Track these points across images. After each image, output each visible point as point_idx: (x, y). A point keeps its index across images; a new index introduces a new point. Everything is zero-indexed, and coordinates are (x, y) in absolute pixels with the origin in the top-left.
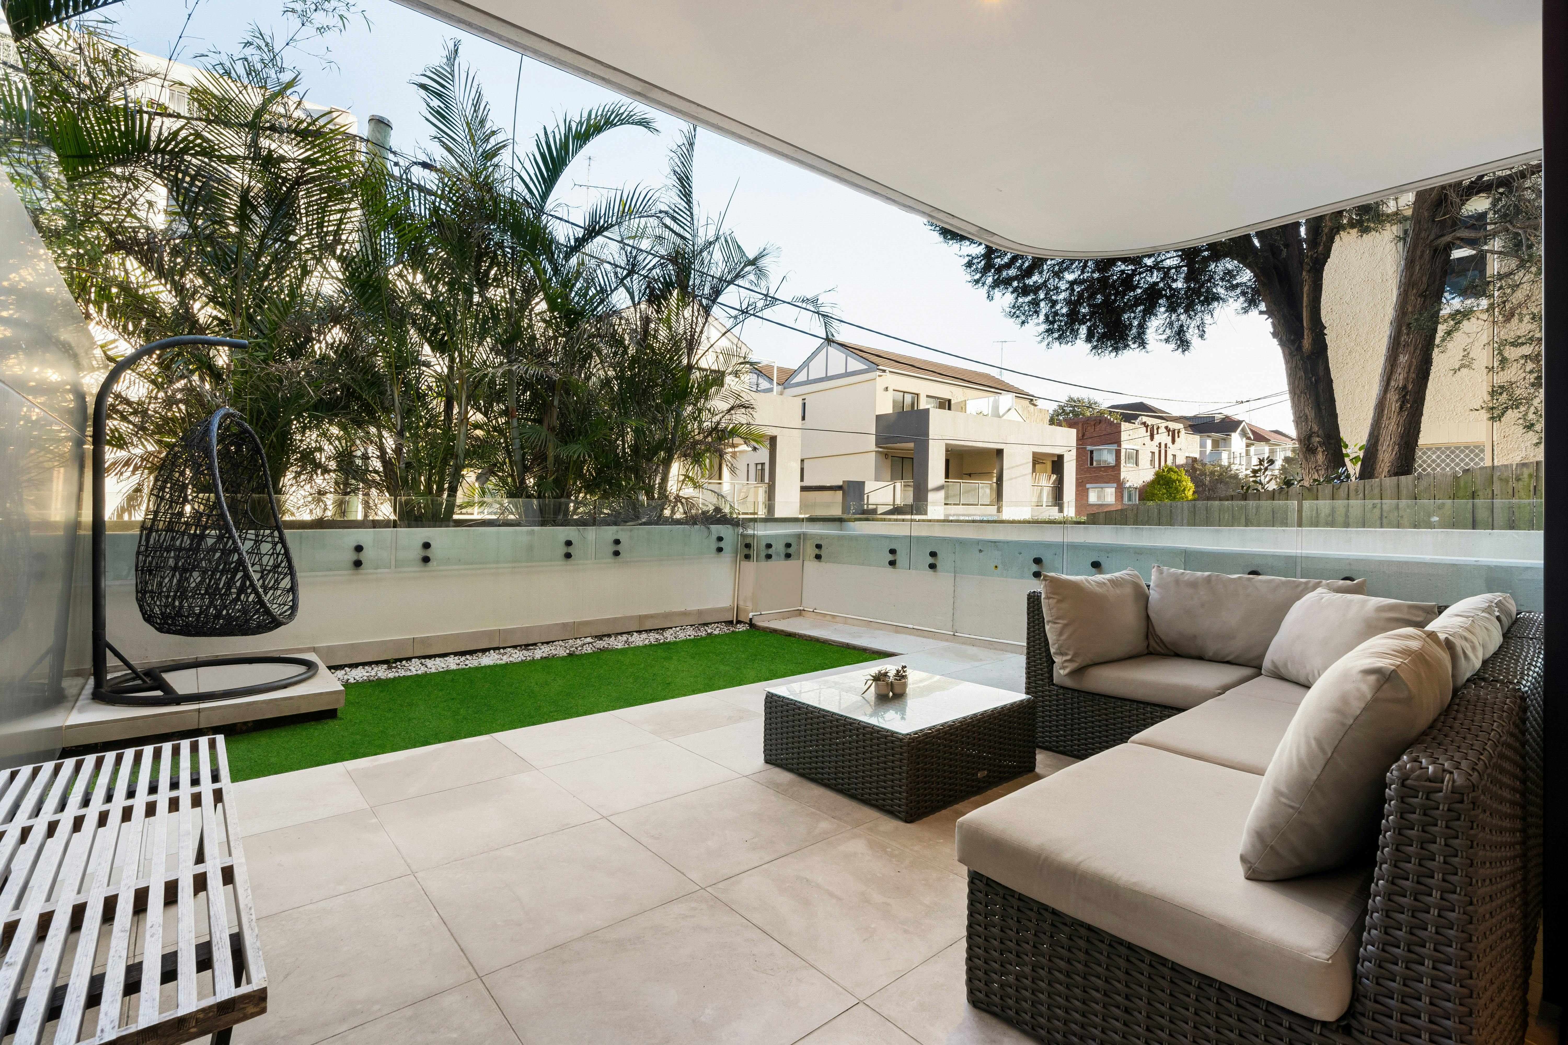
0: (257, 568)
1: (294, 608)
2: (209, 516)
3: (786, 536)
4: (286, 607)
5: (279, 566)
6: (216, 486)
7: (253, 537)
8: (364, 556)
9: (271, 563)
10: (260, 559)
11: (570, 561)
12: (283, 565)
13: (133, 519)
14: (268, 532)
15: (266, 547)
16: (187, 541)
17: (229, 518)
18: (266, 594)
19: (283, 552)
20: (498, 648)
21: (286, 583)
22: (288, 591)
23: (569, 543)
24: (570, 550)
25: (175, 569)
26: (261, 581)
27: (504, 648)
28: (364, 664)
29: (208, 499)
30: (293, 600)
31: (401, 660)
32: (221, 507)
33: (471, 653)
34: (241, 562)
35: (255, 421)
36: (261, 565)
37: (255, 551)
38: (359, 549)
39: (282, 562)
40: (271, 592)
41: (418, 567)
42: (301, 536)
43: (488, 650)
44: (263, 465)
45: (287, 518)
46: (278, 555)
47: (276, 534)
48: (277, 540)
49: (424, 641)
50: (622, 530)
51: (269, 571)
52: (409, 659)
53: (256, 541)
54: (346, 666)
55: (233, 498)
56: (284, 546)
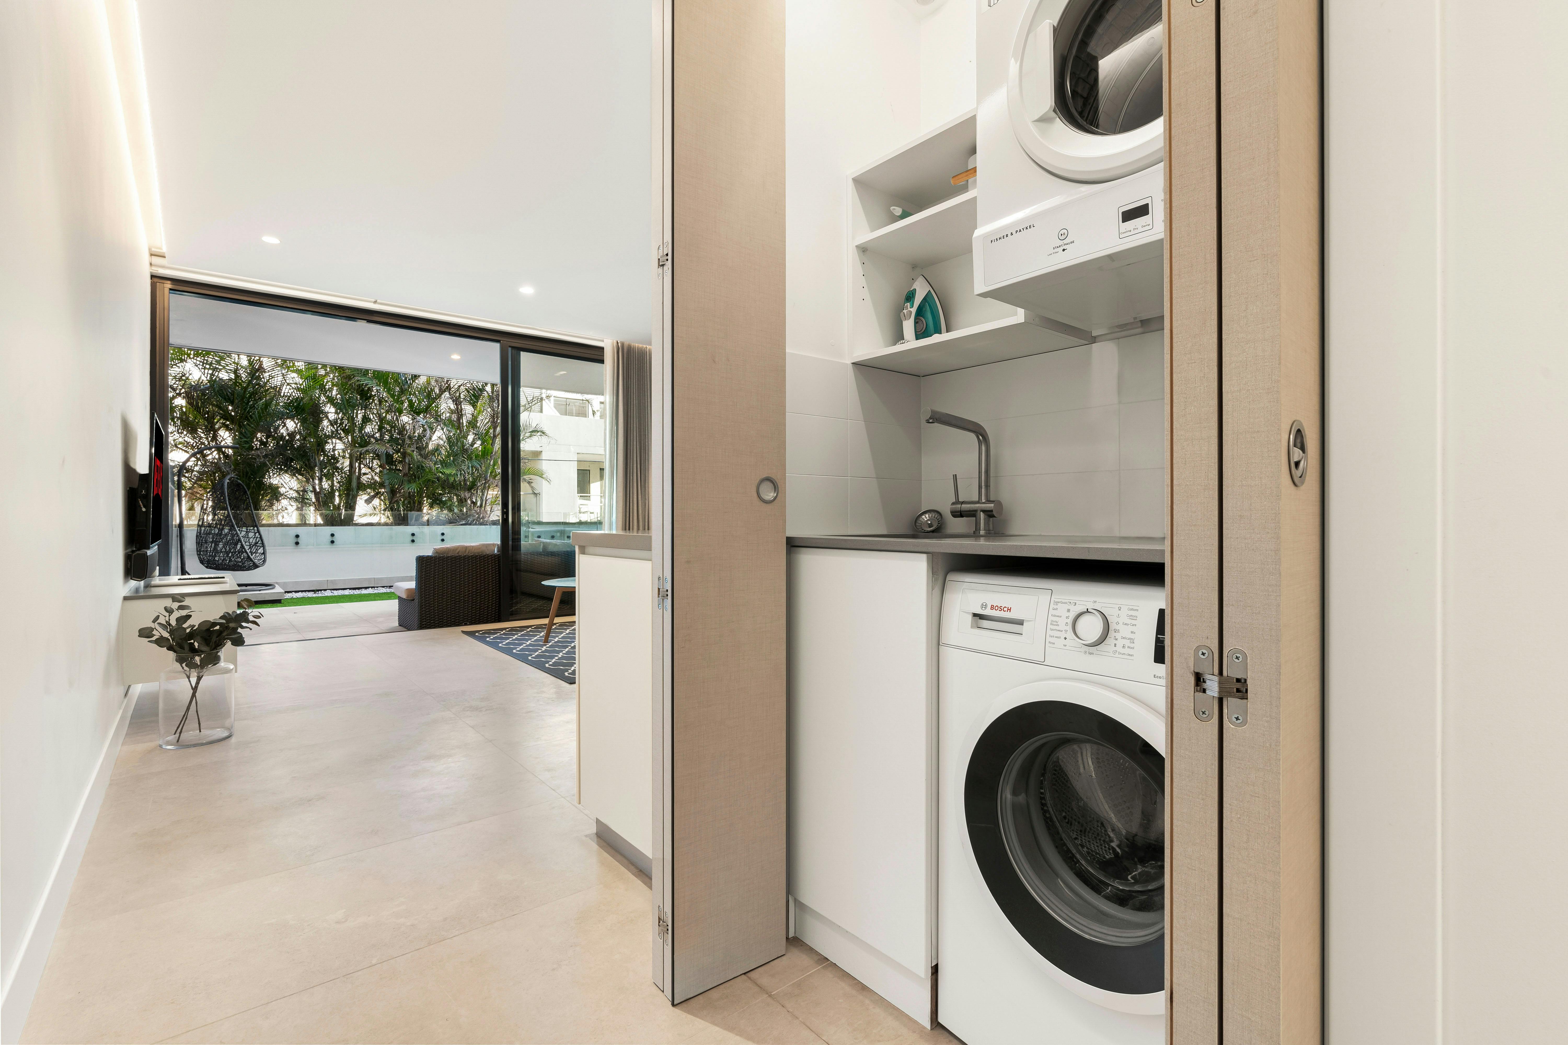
0: (247, 544)
1: (264, 561)
2: (225, 521)
3: (550, 531)
4: (261, 561)
5: (257, 543)
6: (228, 509)
7: (245, 530)
8: (300, 540)
9: (254, 542)
10: (249, 540)
11: (414, 544)
12: (259, 543)
13: (189, 523)
14: (251, 528)
15: (251, 535)
16: (217, 531)
17: (233, 521)
18: (252, 555)
19: (259, 537)
20: (374, 587)
21: (261, 550)
22: (262, 554)
23: (413, 535)
24: (414, 538)
25: (212, 542)
26: (250, 550)
27: (377, 587)
28: (302, 591)
29: (224, 514)
30: (264, 558)
31: (321, 590)
32: (230, 517)
33: (359, 589)
34: (239, 540)
35: (245, 476)
36: (249, 542)
37: (247, 536)
38: (297, 536)
39: (259, 541)
40: (254, 554)
41: (329, 546)
42: (268, 530)
43: (369, 588)
44: (248, 498)
45: (264, 522)
46: (257, 538)
47: (256, 528)
48: (256, 531)
49: (333, 582)
50: (446, 528)
51: (253, 545)
52: (326, 590)
53: (247, 532)
54: (293, 591)
55: (235, 513)
56: (260, 534)
